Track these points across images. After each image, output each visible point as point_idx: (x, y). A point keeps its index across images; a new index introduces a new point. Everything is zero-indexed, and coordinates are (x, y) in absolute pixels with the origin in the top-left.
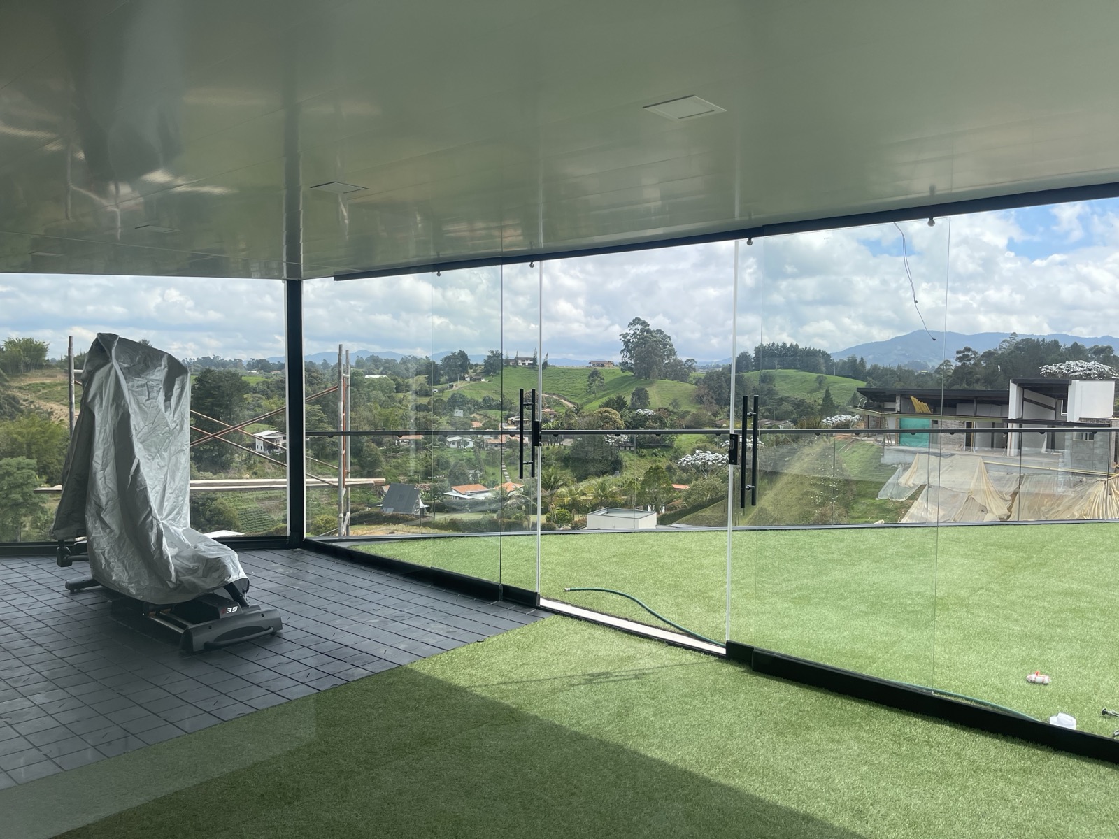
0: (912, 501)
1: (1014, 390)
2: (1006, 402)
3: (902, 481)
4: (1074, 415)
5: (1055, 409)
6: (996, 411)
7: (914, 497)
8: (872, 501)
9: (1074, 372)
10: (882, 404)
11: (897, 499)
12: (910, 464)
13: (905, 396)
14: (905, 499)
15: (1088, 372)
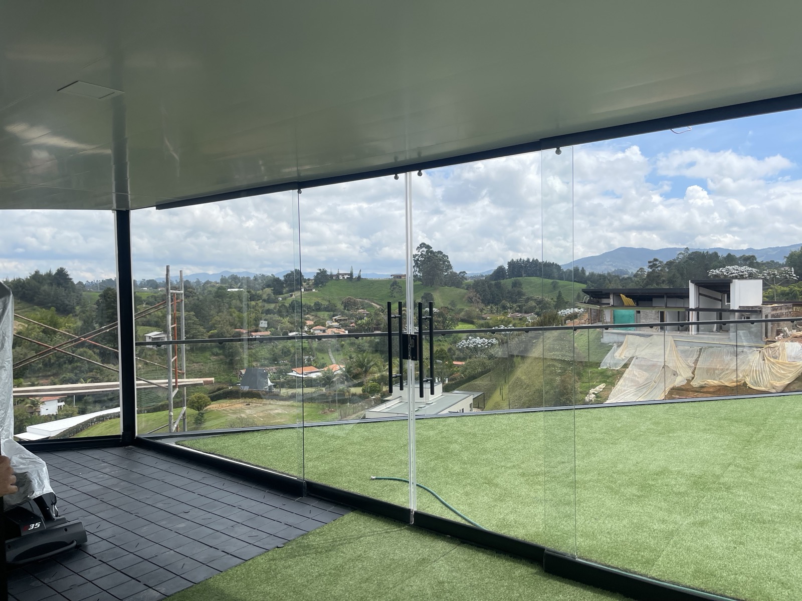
0: (624, 369)
1: (692, 288)
2: (687, 296)
3: (617, 354)
4: (735, 304)
5: (721, 300)
6: (680, 303)
7: (626, 366)
8: (596, 370)
9: (731, 274)
10: (600, 300)
11: (614, 368)
12: (622, 343)
13: (617, 294)
14: (619, 368)
15: (741, 274)
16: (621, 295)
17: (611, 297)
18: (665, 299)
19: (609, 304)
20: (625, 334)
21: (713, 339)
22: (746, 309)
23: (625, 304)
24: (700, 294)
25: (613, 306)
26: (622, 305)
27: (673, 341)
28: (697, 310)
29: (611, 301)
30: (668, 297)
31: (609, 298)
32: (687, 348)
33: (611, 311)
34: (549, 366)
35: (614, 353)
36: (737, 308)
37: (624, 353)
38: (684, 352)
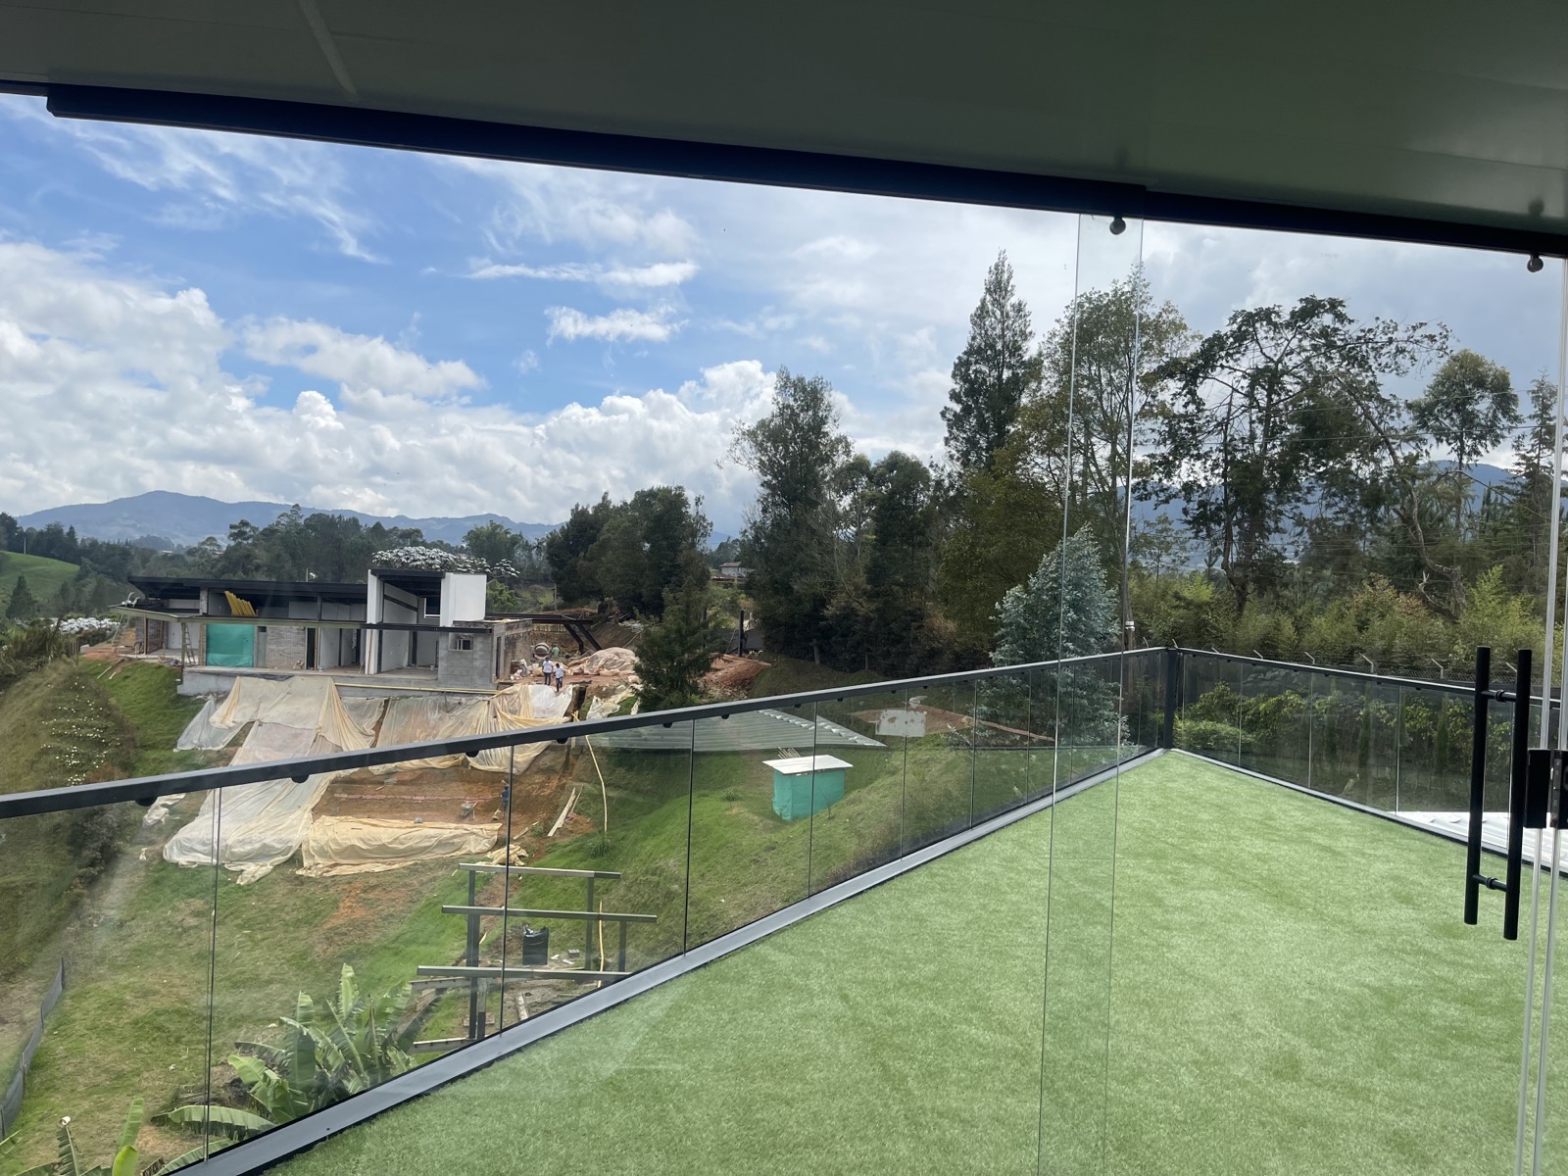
0: (233, 749)
1: (373, 585)
2: (363, 600)
3: (215, 718)
4: (446, 619)
5: (416, 610)
7: (236, 743)
9: (414, 561)
11: (210, 748)
13: (217, 593)
14: (222, 746)
15: (431, 562)
16: (227, 593)
17: (203, 596)
18: (319, 603)
19: (197, 611)
20: (233, 676)
21: (409, 682)
22: (464, 626)
23: (234, 612)
24: (385, 597)
25: (205, 615)
26: (227, 613)
27: (334, 688)
28: (380, 627)
29: (203, 605)
30: (324, 600)
31: (198, 597)
32: (361, 699)
33: (201, 627)
34: (45, 752)
35: (209, 715)
36: (450, 625)
37: (233, 713)
38: (355, 708)
